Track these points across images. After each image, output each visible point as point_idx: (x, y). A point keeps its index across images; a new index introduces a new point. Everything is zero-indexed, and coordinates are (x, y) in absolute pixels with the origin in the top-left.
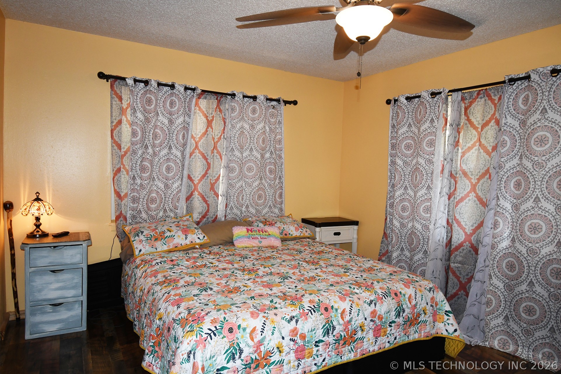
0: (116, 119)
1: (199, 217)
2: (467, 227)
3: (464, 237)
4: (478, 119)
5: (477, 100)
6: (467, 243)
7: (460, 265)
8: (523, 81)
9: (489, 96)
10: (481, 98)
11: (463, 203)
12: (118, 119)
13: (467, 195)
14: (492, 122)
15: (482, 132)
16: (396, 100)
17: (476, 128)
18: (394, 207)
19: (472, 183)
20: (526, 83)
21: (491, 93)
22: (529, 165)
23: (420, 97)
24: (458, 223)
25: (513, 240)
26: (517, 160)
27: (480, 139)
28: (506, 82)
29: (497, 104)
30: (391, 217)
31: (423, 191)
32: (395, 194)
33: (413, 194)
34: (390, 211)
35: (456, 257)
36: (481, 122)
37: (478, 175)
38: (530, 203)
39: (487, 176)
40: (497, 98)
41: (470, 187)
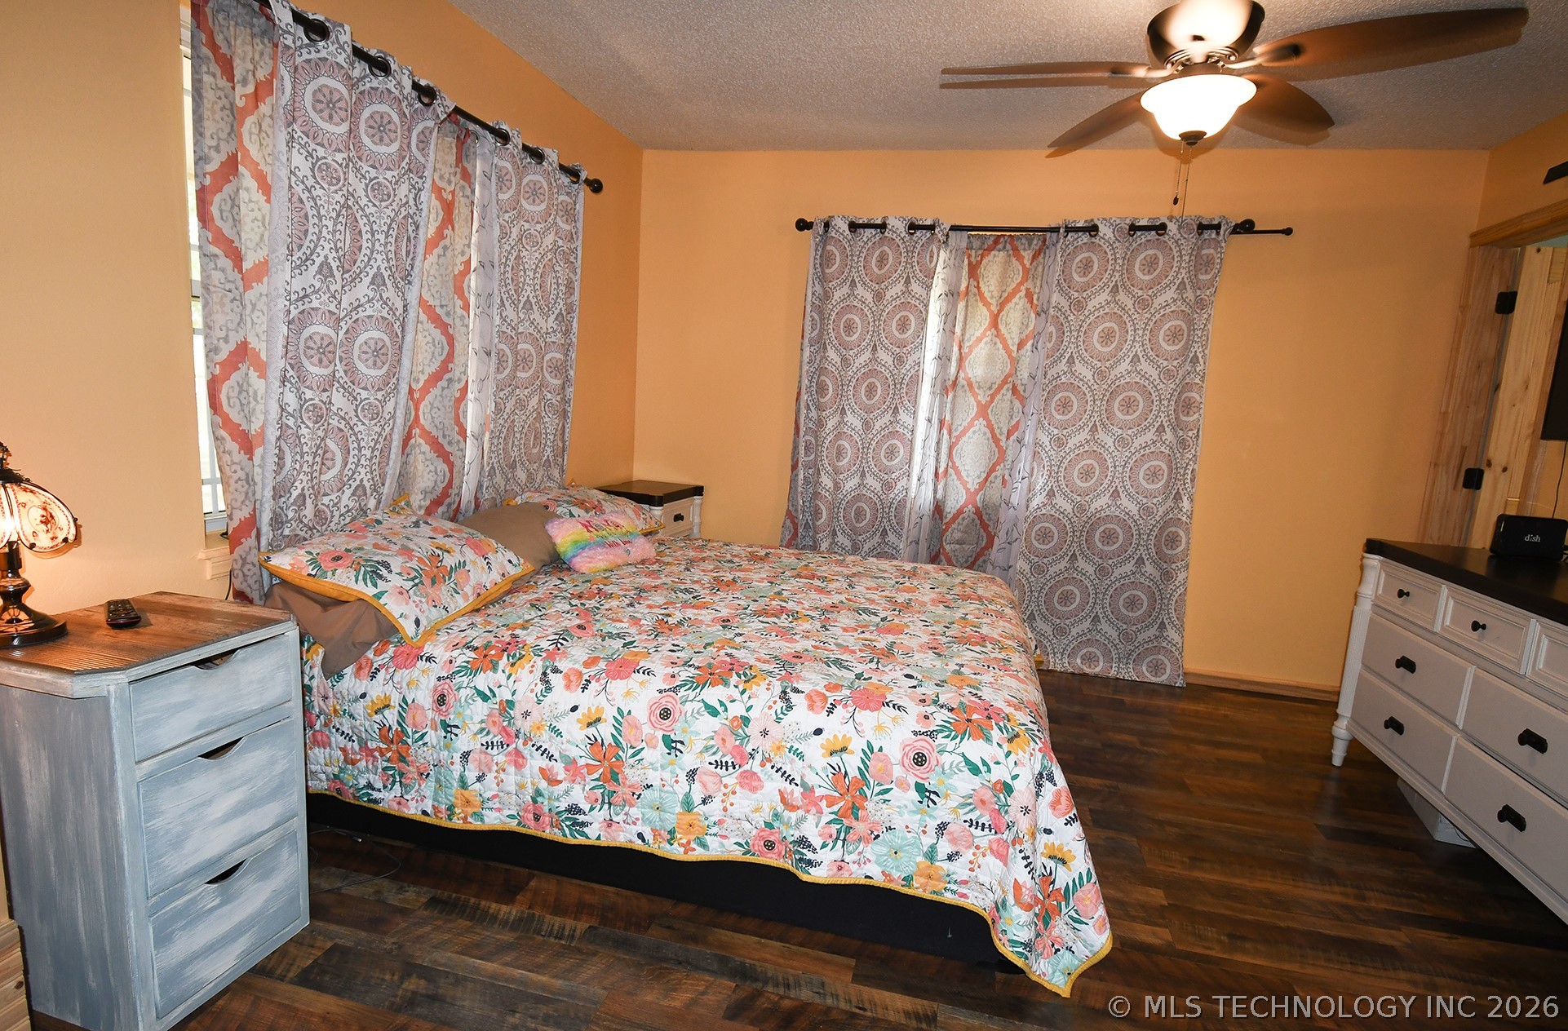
0: (217, 149)
1: (423, 503)
2: (969, 480)
3: (965, 497)
4: (991, 288)
5: (993, 253)
6: (970, 506)
7: (958, 546)
8: (1080, 234)
9: (1015, 249)
10: (999, 251)
11: (965, 439)
12: (227, 149)
13: (971, 424)
14: (1018, 296)
15: (1003, 313)
16: (827, 225)
17: (987, 304)
18: (824, 449)
19: (979, 403)
20: (1085, 238)
21: (1018, 243)
22: (1087, 374)
23: (883, 226)
24: (958, 473)
25: (1051, 494)
26: (1063, 366)
27: (995, 323)
28: (1062, 230)
29: (1028, 266)
30: (810, 471)
31: (888, 417)
32: (820, 423)
33: (858, 424)
34: (806, 459)
35: (953, 533)
36: (996, 294)
37: (990, 388)
38: (1084, 435)
39: (1003, 391)
40: (1027, 255)
41: (975, 410)
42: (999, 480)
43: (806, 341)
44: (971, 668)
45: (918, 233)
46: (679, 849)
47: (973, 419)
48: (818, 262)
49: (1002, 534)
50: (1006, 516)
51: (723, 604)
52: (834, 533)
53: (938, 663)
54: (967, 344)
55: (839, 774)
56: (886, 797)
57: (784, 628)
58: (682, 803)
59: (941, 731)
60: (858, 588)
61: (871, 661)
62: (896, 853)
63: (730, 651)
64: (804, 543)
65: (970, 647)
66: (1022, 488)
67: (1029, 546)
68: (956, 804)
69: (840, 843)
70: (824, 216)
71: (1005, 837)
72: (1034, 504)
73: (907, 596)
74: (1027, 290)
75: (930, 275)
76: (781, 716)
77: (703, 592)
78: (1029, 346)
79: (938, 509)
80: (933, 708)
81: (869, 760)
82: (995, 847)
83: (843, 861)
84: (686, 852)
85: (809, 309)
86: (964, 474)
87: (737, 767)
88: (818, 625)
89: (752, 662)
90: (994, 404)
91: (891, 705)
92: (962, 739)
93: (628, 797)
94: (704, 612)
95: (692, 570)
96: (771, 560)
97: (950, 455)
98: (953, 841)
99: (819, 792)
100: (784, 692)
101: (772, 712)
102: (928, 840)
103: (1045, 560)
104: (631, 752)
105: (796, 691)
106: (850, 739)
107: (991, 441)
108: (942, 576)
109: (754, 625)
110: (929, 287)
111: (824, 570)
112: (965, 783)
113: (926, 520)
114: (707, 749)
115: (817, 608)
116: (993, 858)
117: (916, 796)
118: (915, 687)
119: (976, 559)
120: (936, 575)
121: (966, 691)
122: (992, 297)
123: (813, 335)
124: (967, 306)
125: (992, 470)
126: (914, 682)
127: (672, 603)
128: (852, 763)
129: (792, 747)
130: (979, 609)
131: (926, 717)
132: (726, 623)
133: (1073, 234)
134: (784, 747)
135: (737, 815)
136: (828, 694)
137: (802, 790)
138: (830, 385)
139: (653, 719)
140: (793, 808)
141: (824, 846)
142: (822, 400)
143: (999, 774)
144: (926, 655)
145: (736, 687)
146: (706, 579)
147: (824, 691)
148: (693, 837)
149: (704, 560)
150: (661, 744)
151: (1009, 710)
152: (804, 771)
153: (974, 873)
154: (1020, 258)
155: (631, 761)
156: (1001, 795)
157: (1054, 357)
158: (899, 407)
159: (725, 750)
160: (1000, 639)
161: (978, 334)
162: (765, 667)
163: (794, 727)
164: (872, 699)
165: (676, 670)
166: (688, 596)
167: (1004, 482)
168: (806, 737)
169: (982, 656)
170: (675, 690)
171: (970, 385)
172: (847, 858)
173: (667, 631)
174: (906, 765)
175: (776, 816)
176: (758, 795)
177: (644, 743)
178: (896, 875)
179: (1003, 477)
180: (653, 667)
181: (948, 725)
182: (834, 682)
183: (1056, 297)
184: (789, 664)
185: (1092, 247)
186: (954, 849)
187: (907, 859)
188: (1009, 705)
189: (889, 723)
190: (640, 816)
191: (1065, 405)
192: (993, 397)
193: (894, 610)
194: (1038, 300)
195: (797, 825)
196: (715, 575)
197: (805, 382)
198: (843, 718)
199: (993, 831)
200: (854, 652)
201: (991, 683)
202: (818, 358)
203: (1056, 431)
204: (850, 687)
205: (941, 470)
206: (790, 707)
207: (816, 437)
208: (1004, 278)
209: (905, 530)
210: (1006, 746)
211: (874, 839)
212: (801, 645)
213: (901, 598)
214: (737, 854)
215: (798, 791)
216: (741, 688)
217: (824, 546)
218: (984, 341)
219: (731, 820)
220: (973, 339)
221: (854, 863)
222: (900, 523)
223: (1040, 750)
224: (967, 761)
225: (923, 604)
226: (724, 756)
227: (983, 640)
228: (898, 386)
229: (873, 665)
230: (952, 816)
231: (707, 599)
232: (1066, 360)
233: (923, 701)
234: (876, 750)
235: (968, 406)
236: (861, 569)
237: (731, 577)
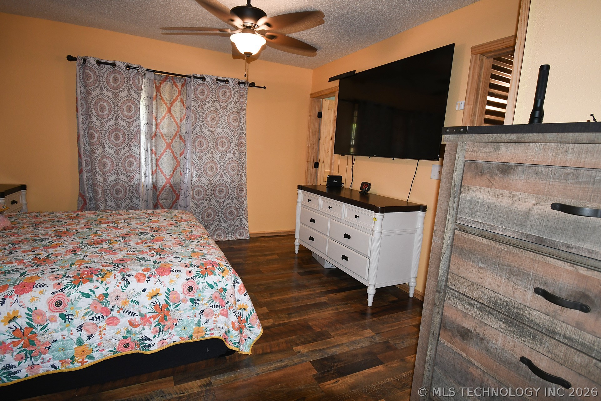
2: (166, 174)
3: (165, 181)
4: (166, 97)
5: (165, 82)
6: (168, 184)
7: (165, 201)
8: (199, 79)
9: (174, 82)
10: (168, 82)
11: (162, 157)
13: (164, 152)
14: (177, 101)
15: (172, 107)
16: (85, 60)
17: (165, 103)
18: (97, 164)
19: (167, 143)
20: (201, 81)
21: (175, 80)
22: (207, 132)
23: (114, 65)
24: (161, 171)
25: (199, 177)
26: (198, 129)
27: (169, 111)
28: (192, 77)
29: (180, 89)
30: (89, 174)
31: (127, 149)
32: (92, 152)
33: (112, 152)
34: (87, 168)
35: (163, 195)
36: (168, 99)
37: (171, 137)
38: (209, 155)
39: (176, 138)
40: (179, 85)
41: (166, 145)
42: (178, 173)
43: (80, 114)
44: (198, 249)
45: (131, 70)
46: (78, 364)
47: (165, 149)
48: (81, 77)
49: (183, 194)
50: (183, 187)
51: (67, 243)
52: (106, 201)
53: (184, 249)
54: (159, 119)
55: (156, 305)
56: (178, 308)
57: (107, 248)
58: (77, 342)
59: (197, 276)
60: (133, 225)
61: (157, 255)
62: (185, 328)
63: (86, 265)
64: (90, 207)
65: (193, 241)
66: (188, 175)
67: (193, 197)
68: (206, 301)
69: (161, 333)
70: (83, 55)
71: (225, 307)
72: (193, 182)
73: (157, 224)
74: (181, 99)
75: (140, 89)
76: (125, 288)
77: (52, 239)
78: (184, 121)
79: (155, 187)
80: (191, 268)
81: (169, 295)
82: (222, 312)
83: (163, 339)
84: (82, 365)
85: (79, 98)
86: (164, 171)
87: (105, 317)
88: (123, 244)
89: (101, 268)
90: (173, 143)
91: (174, 271)
92: (205, 277)
93: (42, 350)
94: (59, 249)
95: (39, 229)
96: (81, 217)
97: (157, 164)
98: (207, 316)
99: (148, 316)
100: (124, 277)
101: (120, 287)
102: (196, 319)
103: (200, 202)
104: (40, 328)
105: (130, 275)
106: (159, 289)
107: (173, 158)
108: (165, 214)
109: (91, 250)
110: (139, 94)
111: (111, 219)
112: (209, 293)
113: (151, 192)
114: (86, 314)
115: (118, 236)
116: (222, 316)
117: (191, 304)
118: (180, 261)
119: (173, 205)
120: (163, 214)
121: (200, 258)
122: (167, 100)
123: (83, 111)
124: (157, 103)
125: (175, 169)
126: (179, 260)
127: (37, 248)
128: (161, 299)
129: (132, 300)
130: (188, 225)
131: (190, 272)
132: (74, 252)
133: (196, 79)
134: (128, 301)
135: (108, 338)
136: (145, 273)
137: (140, 317)
138: (96, 134)
139: (52, 308)
140: (137, 326)
141: (155, 336)
142: (92, 141)
143: (221, 285)
144: (178, 248)
145: (97, 281)
146: (50, 232)
147: (143, 272)
148: (85, 356)
149: (42, 222)
150: (59, 319)
151: (218, 261)
152: (140, 309)
153: (215, 325)
154: (177, 86)
155: (42, 332)
156: (222, 293)
157: (195, 125)
158: (131, 144)
159: (97, 311)
160: (201, 235)
161: (163, 115)
162: (109, 268)
163: (132, 291)
164: (165, 270)
165: (60, 281)
166: (44, 243)
167: (181, 174)
168: (139, 294)
169: (199, 243)
170: (62, 290)
171: (162, 135)
172: (165, 338)
173: (43, 262)
174: (185, 293)
175: (128, 332)
176: (118, 326)
177: (48, 322)
178: (185, 336)
179: (180, 172)
180: (44, 282)
181: (199, 273)
182: (146, 267)
183: (193, 103)
184: (120, 264)
185: (204, 85)
186: (208, 318)
187: (189, 329)
188: (218, 260)
189: (175, 278)
190: (51, 357)
191: (201, 144)
192: (172, 140)
193: (154, 231)
194: (186, 103)
195: (140, 332)
196: (54, 229)
197: (82, 133)
198: (155, 281)
199: (221, 307)
200: (147, 253)
201: (208, 253)
202: (87, 122)
203: (198, 154)
204: (154, 268)
205: (154, 170)
206: (128, 283)
207: (91, 158)
208: (171, 93)
209: (141, 196)
210: (222, 275)
211: (175, 326)
212: (121, 255)
213: (155, 225)
214: (110, 355)
215: (138, 318)
216: (100, 281)
217: (102, 207)
218: (166, 117)
219: (105, 341)
220: (161, 117)
221: (168, 338)
222: (138, 193)
223: (232, 273)
224: (209, 284)
225: (165, 227)
226: (97, 314)
227: (196, 237)
228: (130, 135)
229: (159, 256)
230: (205, 306)
231: (57, 242)
232: (199, 127)
233: (187, 266)
234: (171, 290)
235: (162, 145)
236: (129, 216)
237: (64, 229)
